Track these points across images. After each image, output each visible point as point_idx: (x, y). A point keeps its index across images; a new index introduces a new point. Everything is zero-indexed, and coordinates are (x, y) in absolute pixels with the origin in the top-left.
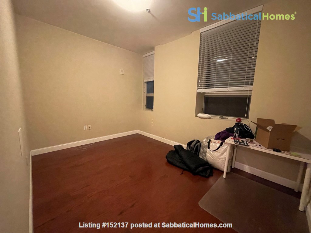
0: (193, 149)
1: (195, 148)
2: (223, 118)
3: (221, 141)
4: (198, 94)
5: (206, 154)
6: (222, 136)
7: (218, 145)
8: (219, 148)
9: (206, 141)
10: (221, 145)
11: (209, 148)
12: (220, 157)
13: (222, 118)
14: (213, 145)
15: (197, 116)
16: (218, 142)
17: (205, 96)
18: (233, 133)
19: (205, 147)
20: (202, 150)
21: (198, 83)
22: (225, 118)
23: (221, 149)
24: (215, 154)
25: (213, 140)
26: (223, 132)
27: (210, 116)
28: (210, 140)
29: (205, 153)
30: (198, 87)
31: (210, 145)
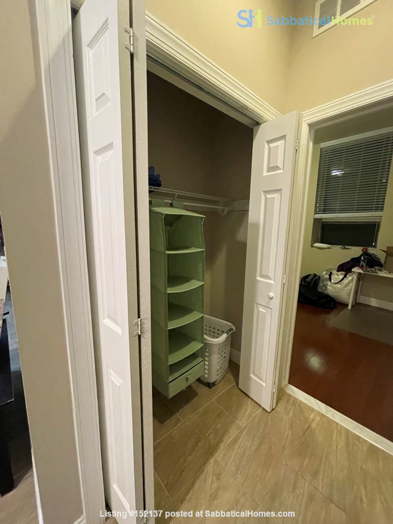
0: (309, 283)
1: (312, 283)
2: (345, 248)
3: (344, 273)
4: (315, 220)
5: (326, 288)
6: (345, 268)
7: (341, 277)
8: (343, 279)
9: (326, 274)
10: (345, 276)
11: (331, 281)
12: (345, 289)
13: (343, 248)
14: (335, 277)
15: (313, 247)
16: (342, 274)
17: (322, 222)
18: (360, 262)
19: (326, 280)
20: (321, 284)
21: (315, 207)
22: (348, 249)
23: (346, 281)
24: (339, 286)
25: (334, 272)
26: (348, 263)
27: (329, 246)
28: (331, 273)
29: (326, 286)
30: (315, 211)
31: (332, 277)
